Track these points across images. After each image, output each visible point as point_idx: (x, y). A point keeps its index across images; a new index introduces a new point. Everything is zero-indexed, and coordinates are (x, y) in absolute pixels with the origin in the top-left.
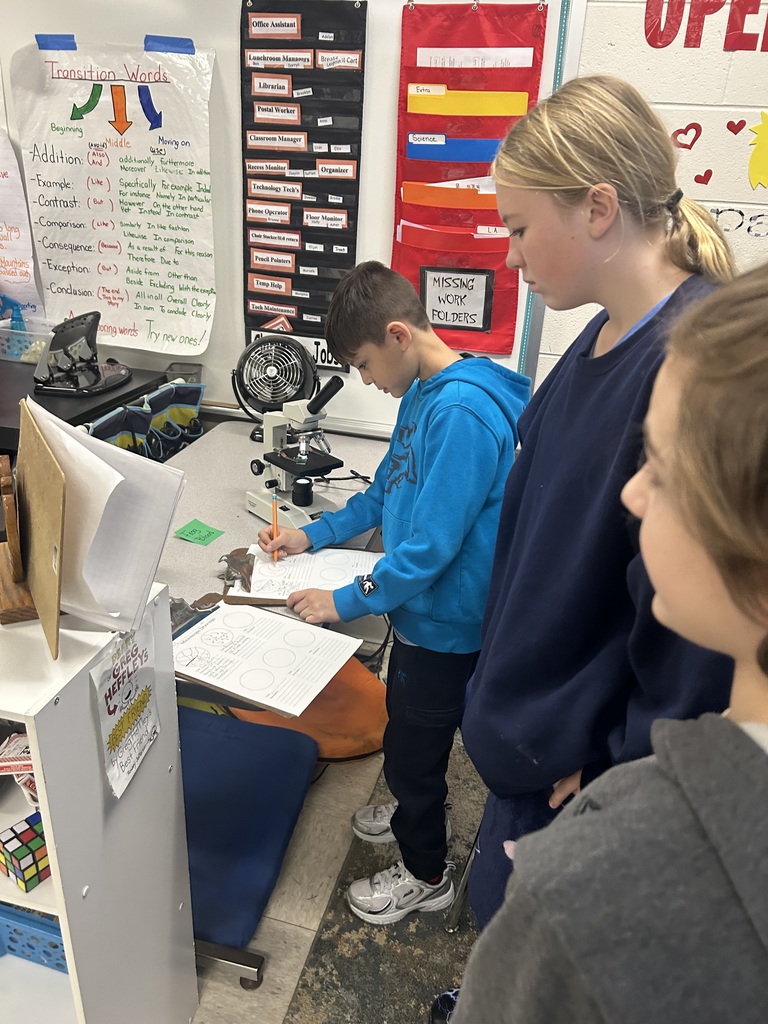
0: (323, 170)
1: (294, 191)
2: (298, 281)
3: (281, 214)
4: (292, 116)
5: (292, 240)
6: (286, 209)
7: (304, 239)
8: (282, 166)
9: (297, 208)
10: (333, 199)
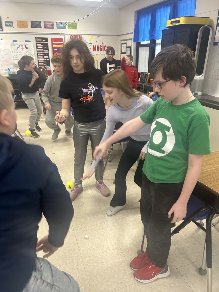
0: (45, 52)
1: (43, 54)
2: (44, 63)
3: (42, 57)
4: (42, 48)
5: (43, 59)
6: (42, 56)
7: (44, 59)
8: (41, 52)
9: (43, 56)
10: (47, 55)
